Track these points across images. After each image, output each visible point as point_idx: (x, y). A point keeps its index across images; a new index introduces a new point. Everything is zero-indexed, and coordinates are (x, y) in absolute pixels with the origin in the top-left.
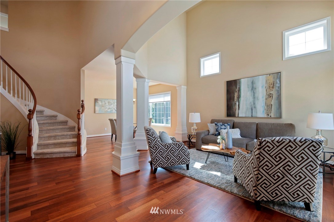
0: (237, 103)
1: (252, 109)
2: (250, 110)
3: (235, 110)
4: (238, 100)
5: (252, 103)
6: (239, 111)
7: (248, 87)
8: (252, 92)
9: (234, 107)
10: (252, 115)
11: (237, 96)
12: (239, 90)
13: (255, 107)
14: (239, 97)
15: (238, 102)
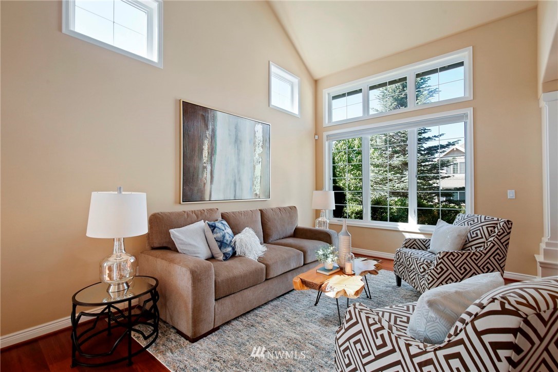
0: (209, 168)
1: (235, 184)
2: (233, 185)
3: (205, 184)
4: (211, 158)
5: (236, 171)
6: (213, 186)
7: (230, 135)
8: (235, 147)
9: (200, 176)
10: (235, 197)
11: (209, 148)
12: (213, 137)
13: (240, 180)
14: (212, 152)
15: (211, 163)
